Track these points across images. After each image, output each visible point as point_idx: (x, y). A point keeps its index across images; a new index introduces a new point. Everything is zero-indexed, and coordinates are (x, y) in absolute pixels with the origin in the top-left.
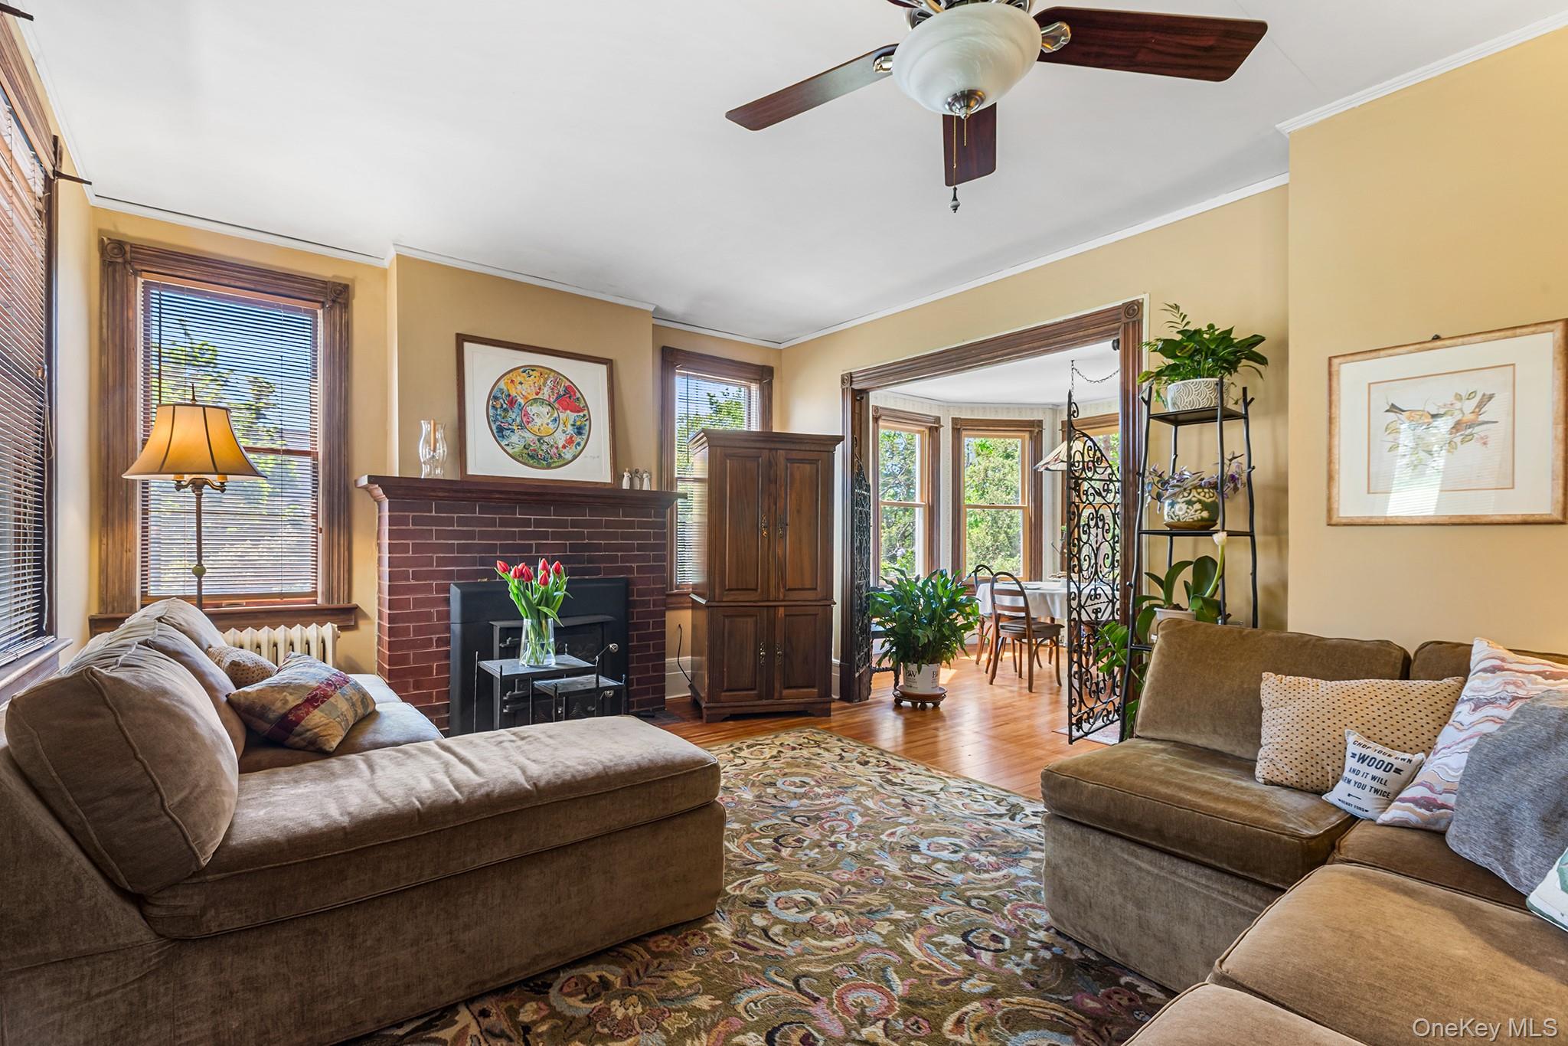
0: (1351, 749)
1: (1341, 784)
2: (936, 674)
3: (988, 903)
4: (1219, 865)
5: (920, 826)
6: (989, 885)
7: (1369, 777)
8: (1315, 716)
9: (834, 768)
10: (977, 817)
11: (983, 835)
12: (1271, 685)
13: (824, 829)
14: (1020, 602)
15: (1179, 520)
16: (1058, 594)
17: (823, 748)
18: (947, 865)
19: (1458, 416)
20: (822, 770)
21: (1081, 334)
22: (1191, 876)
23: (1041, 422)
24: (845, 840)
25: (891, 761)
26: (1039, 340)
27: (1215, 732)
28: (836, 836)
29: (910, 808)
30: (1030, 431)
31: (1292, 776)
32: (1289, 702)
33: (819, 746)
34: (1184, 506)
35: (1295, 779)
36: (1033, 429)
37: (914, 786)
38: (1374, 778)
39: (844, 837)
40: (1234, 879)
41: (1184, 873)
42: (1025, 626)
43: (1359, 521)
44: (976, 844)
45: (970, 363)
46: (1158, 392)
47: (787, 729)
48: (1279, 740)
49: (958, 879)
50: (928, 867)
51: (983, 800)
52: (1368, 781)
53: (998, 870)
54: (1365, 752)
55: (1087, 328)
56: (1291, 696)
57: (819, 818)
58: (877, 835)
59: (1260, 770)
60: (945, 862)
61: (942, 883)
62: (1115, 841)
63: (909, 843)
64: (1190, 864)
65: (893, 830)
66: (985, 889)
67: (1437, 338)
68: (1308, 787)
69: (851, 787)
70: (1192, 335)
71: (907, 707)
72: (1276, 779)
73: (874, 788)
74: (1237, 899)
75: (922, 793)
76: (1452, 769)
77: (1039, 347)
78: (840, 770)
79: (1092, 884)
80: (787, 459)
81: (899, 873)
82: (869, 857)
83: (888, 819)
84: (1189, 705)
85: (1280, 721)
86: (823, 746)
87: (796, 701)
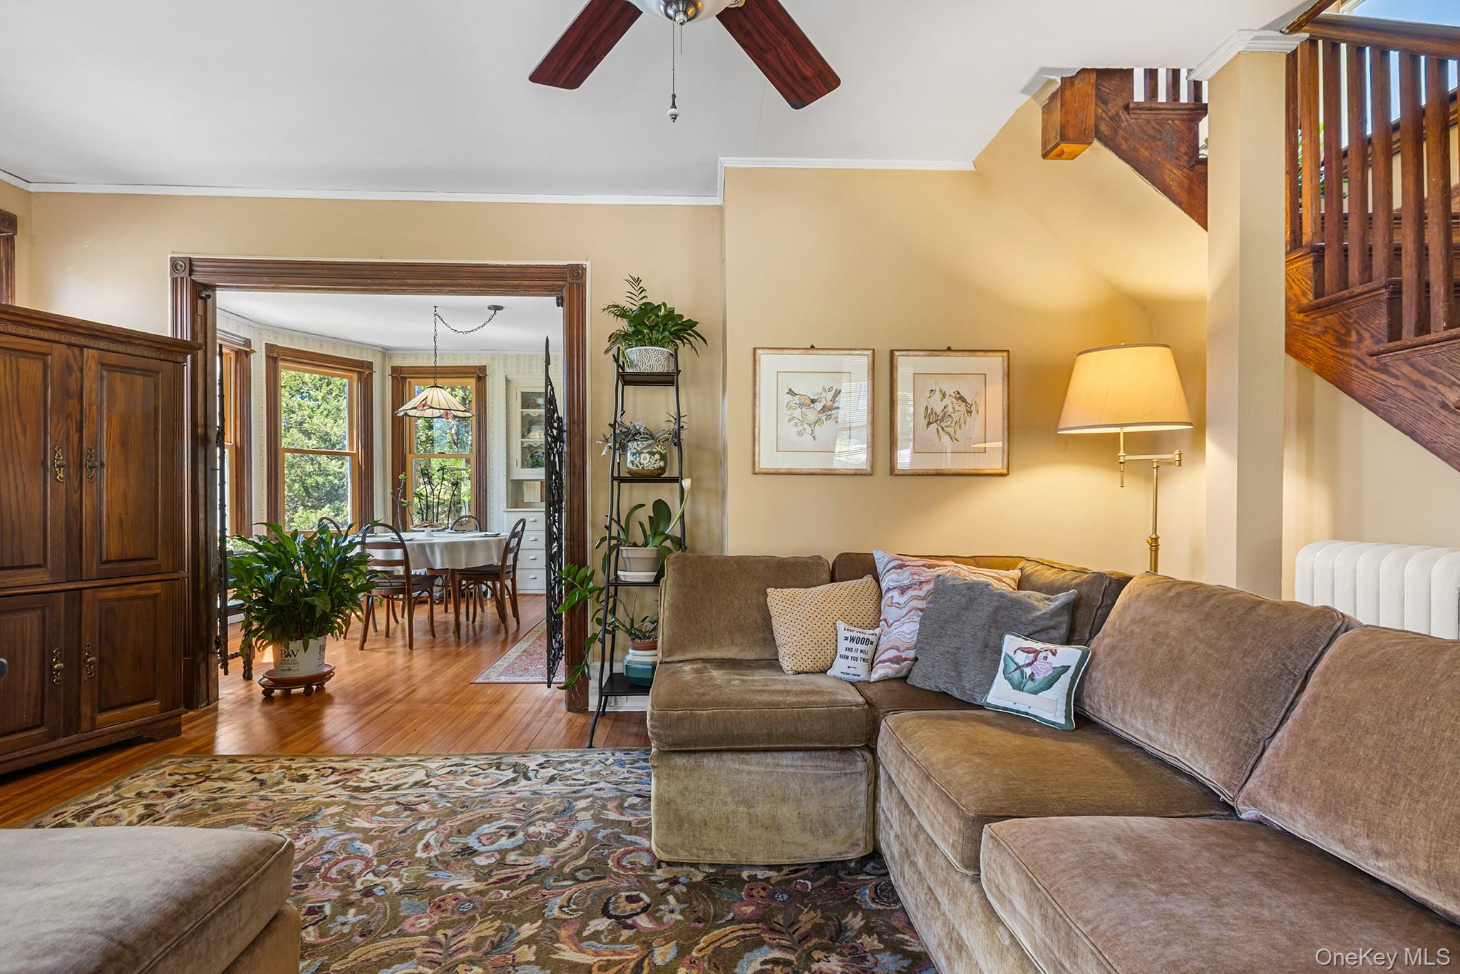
0: (842, 634)
1: (838, 660)
2: (323, 648)
3: (592, 869)
4: (812, 746)
5: (448, 824)
6: (575, 851)
7: (859, 651)
8: (814, 615)
9: (263, 798)
10: (495, 790)
11: (519, 806)
12: (777, 599)
13: (335, 880)
14: (398, 554)
15: (643, 468)
16: (438, 543)
17: (219, 778)
18: (518, 852)
19: (824, 402)
20: (249, 807)
21: (526, 283)
22: (791, 763)
23: (371, 363)
24: (378, 881)
25: (334, 765)
26: (479, 278)
27: (733, 643)
28: (359, 881)
29: (415, 810)
30: (359, 372)
31: (808, 665)
32: (794, 608)
33: (208, 778)
34: (648, 456)
35: (812, 664)
36: (362, 370)
37: (395, 783)
38: (861, 651)
39: (370, 877)
40: (819, 753)
41: (785, 763)
42: (405, 581)
43: (772, 471)
44: (522, 818)
45: (390, 285)
46: (623, 352)
47: (127, 769)
48: (795, 638)
49: (544, 859)
50: (502, 864)
51: (481, 771)
52: (859, 655)
53: (566, 834)
54: (854, 634)
55: (532, 279)
56: (793, 603)
57: (313, 870)
58: (410, 856)
59: (786, 663)
60: (514, 849)
61: (532, 872)
62: (726, 756)
63: (457, 848)
64: (787, 753)
65: (424, 842)
66: (576, 857)
67: (812, 347)
68: (817, 669)
69: (315, 814)
70: (648, 309)
71: (297, 695)
72: (800, 669)
73: (348, 804)
74: (825, 768)
75: (411, 787)
76: (908, 634)
77: (479, 286)
78: (275, 798)
79: (707, 802)
80: (103, 364)
81: (480, 886)
82: (428, 885)
83: (404, 831)
84: (711, 626)
85: (792, 624)
86: (216, 775)
87: (123, 725)
